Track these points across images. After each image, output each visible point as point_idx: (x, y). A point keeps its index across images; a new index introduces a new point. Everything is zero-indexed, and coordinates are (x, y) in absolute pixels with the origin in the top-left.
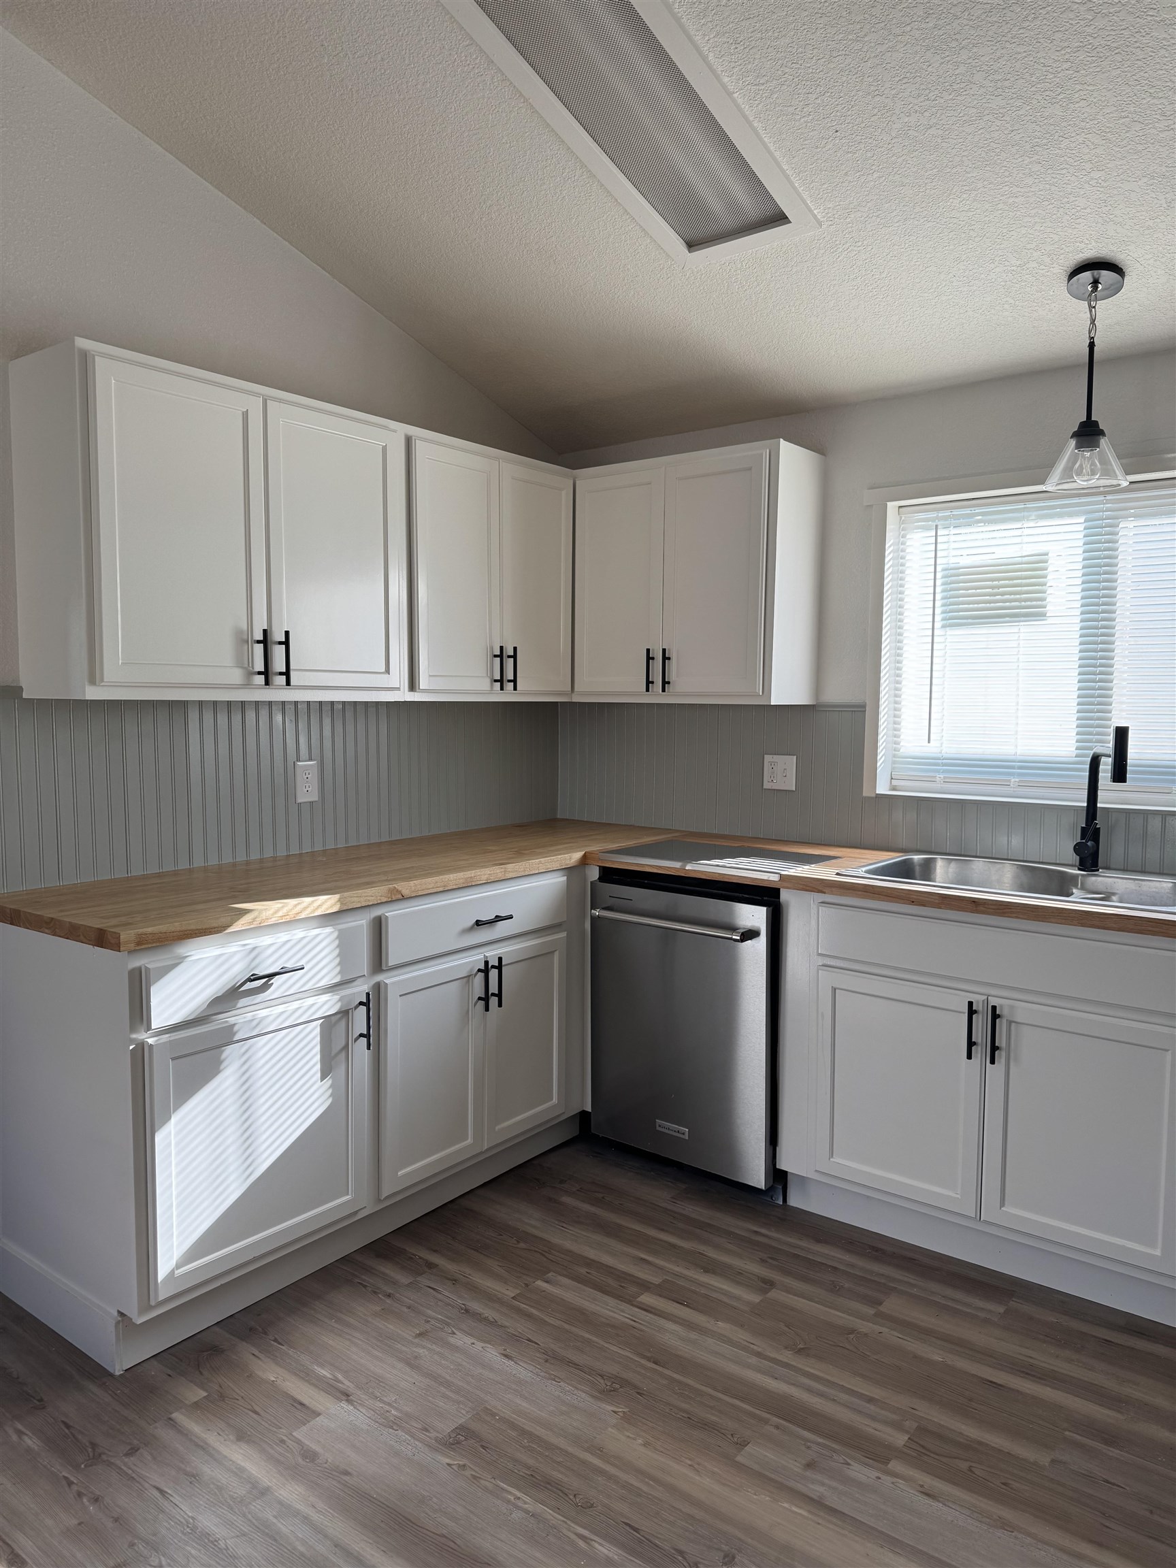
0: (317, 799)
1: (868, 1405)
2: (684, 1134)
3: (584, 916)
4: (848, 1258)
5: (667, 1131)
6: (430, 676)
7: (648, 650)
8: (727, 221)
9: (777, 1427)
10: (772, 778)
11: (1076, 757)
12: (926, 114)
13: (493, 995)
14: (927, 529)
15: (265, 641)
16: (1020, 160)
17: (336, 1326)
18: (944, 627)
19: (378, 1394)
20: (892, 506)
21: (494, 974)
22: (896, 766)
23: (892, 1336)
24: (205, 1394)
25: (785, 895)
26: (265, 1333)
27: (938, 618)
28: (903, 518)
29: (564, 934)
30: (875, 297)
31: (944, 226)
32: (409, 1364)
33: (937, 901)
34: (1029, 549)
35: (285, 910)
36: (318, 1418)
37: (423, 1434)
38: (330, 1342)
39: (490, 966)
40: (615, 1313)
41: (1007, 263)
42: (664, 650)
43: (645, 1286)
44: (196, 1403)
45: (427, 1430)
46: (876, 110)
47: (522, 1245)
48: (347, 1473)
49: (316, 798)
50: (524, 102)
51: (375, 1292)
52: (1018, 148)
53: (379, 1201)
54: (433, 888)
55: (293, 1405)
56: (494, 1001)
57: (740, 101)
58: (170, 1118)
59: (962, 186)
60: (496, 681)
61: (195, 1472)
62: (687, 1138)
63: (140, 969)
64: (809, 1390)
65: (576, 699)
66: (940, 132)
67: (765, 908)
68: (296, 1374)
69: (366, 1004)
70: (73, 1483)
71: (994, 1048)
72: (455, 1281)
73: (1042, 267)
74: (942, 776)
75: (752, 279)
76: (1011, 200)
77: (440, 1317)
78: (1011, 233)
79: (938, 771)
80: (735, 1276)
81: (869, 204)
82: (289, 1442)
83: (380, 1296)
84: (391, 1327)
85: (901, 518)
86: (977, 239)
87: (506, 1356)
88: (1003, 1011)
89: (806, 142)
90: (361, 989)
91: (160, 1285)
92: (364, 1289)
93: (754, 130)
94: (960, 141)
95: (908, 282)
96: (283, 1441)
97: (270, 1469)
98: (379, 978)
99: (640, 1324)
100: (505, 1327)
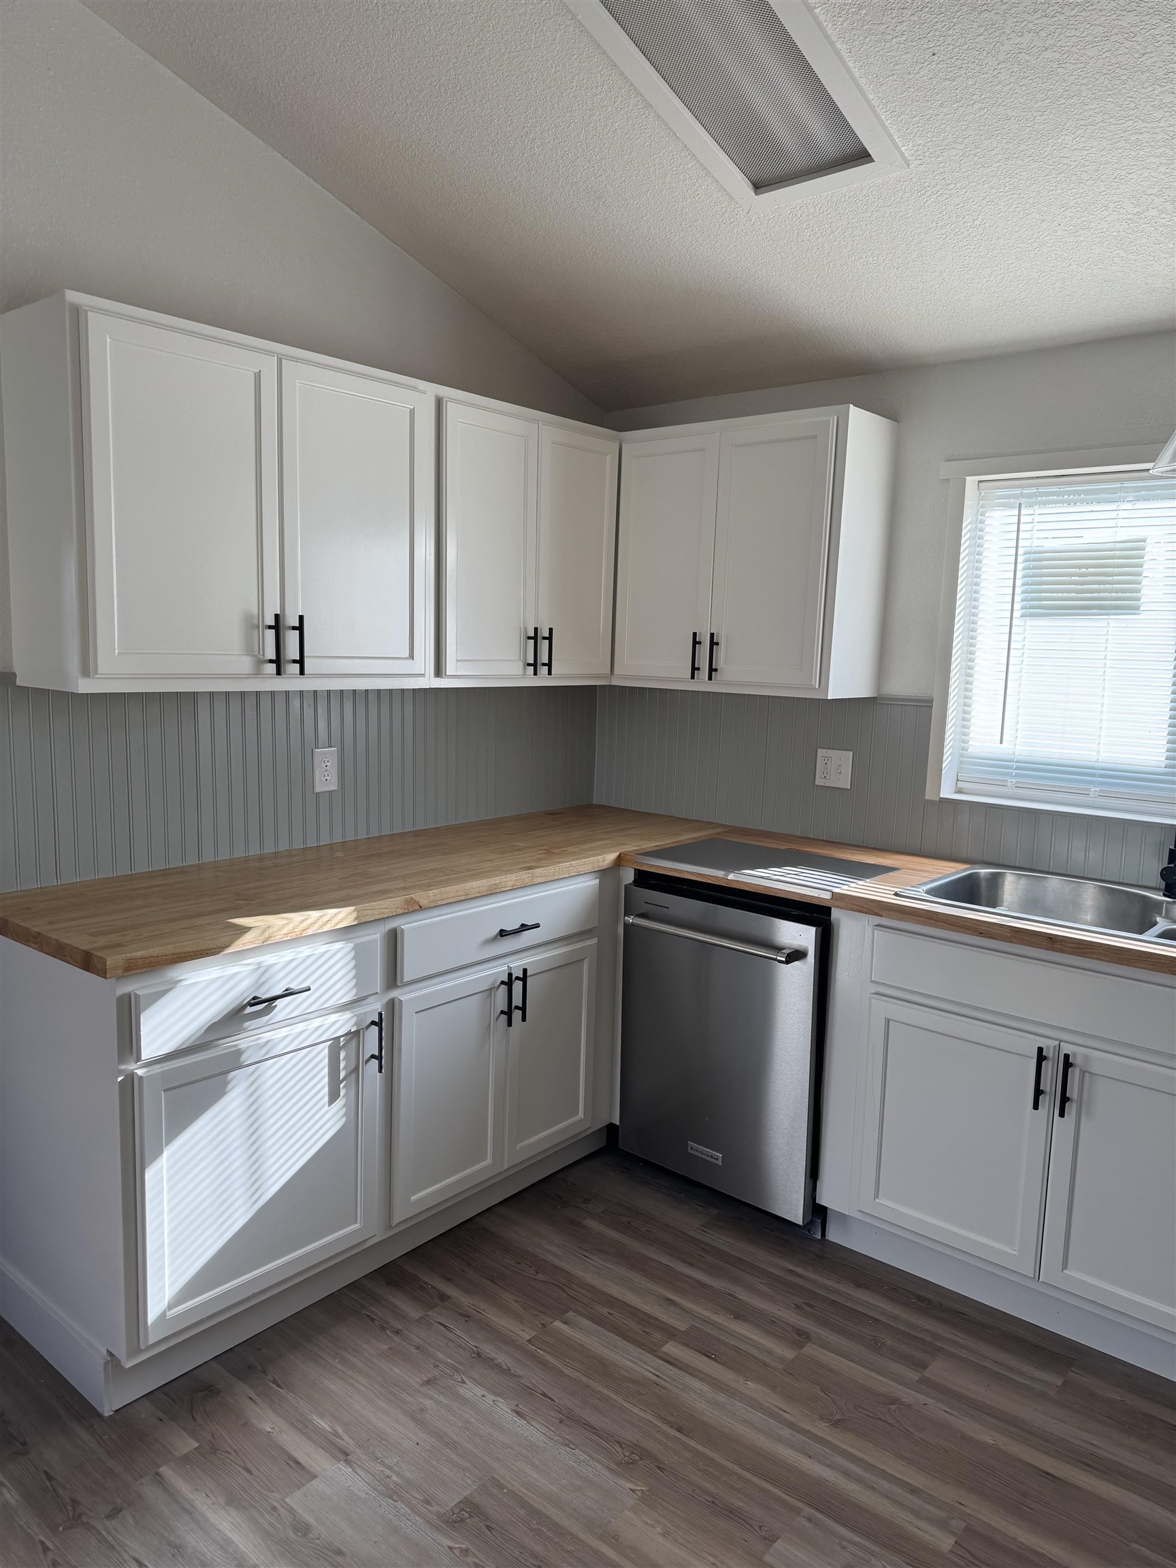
0: (336, 788)
1: (911, 1497)
2: (717, 1159)
3: (616, 921)
4: (889, 1307)
5: (697, 1154)
6: (458, 660)
7: (695, 634)
8: (800, 160)
9: (810, 1520)
10: (825, 775)
11: (1165, 767)
12: (1043, 34)
13: (517, 1007)
14: (1010, 506)
15: (277, 626)
16: (1150, 89)
17: (340, 1367)
18: (1023, 616)
19: (379, 1453)
20: (971, 481)
21: (518, 986)
22: (963, 766)
23: (937, 1408)
24: (196, 1445)
25: (836, 914)
26: (264, 1372)
27: (1017, 606)
28: (983, 494)
29: (595, 941)
30: (966, 247)
31: (1053, 167)
32: (413, 1418)
33: (1008, 935)
34: (1123, 535)
35: (290, 927)
36: (313, 1481)
37: (425, 1508)
38: (332, 1387)
39: (514, 978)
40: (637, 1365)
41: (1122, 211)
42: (712, 635)
43: (671, 1333)
44: (186, 1456)
45: (429, 1503)
46: (983, 29)
47: (541, 1276)
48: (340, 1553)
49: (334, 788)
50: (571, 19)
51: (383, 1328)
52: (1149, 75)
53: (390, 1227)
54: (453, 897)
55: (287, 1463)
56: (517, 1015)
57: (822, 18)
58: (162, 1152)
59: (1078, 120)
60: (529, 665)
61: (178, 1542)
62: (721, 1164)
63: (129, 995)
64: (847, 1474)
65: (614, 683)
66: (1057, 56)
67: (815, 928)
68: (292, 1424)
69: (378, 1024)
70: (49, 1549)
71: (1065, 1099)
72: (467, 1317)
73: (1163, 215)
74: (1014, 781)
75: (826, 226)
76: (1134, 138)
77: (449, 1361)
78: (1130, 176)
79: (1010, 775)
80: (770, 1325)
81: (966, 141)
82: (281, 1510)
83: (388, 1332)
84: (397, 1371)
85: (980, 493)
86: (1091, 182)
87: (518, 1413)
88: (1077, 1060)
89: (897, 67)
90: (374, 1007)
91: (150, 1328)
92: (371, 1323)
93: (837, 53)
94: (1079, 66)
95: (1005, 231)
96: (274, 1508)
97: (259, 1542)
98: (394, 994)
99: (663, 1379)
100: (519, 1377)
